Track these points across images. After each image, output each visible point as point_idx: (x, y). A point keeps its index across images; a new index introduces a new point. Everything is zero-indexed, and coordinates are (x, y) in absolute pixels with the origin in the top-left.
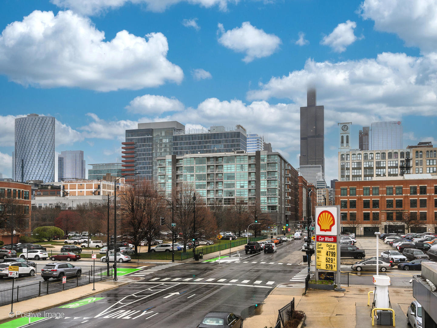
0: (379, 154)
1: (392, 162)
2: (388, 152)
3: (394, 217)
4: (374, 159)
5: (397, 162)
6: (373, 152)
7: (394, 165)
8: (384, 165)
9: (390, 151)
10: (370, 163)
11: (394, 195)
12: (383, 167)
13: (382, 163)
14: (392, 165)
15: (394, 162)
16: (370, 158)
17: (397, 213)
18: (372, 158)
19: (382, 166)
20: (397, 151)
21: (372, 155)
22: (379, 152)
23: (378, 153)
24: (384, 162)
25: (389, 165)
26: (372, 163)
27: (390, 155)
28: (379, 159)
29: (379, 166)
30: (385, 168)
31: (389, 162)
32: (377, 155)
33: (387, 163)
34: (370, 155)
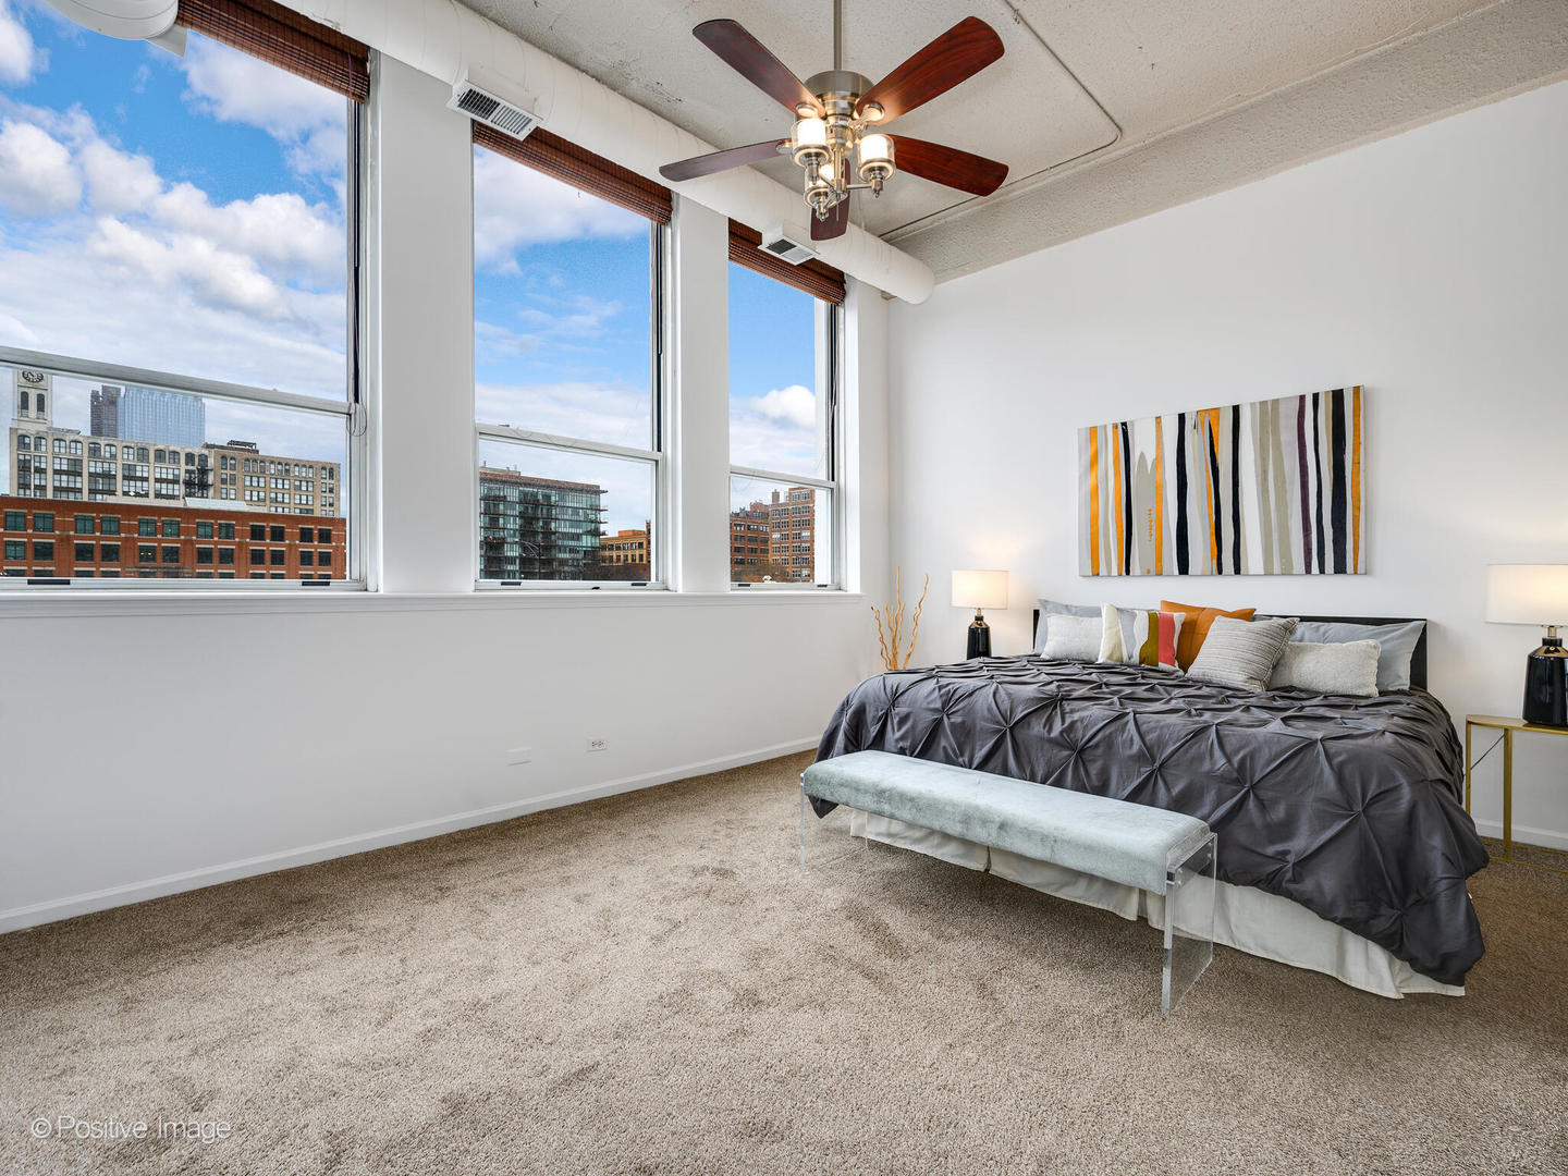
0: (131, 451)
1: (164, 471)
2: (156, 448)
4: (119, 456)
5: (176, 472)
6: (115, 443)
7: (171, 477)
8: (145, 475)
9: (161, 447)
10: (106, 465)
11: (159, 536)
12: (142, 477)
13: (139, 468)
14: (164, 476)
15: (170, 471)
16: (108, 455)
18: (113, 456)
19: (139, 474)
20: (178, 449)
21: (113, 449)
22: (133, 445)
23: (128, 447)
24: (145, 469)
25: (158, 476)
26: (113, 466)
27: (160, 455)
28: (131, 459)
29: (132, 474)
30: (146, 479)
31: (158, 470)
32: (126, 450)
33: (152, 470)
34: (108, 448)
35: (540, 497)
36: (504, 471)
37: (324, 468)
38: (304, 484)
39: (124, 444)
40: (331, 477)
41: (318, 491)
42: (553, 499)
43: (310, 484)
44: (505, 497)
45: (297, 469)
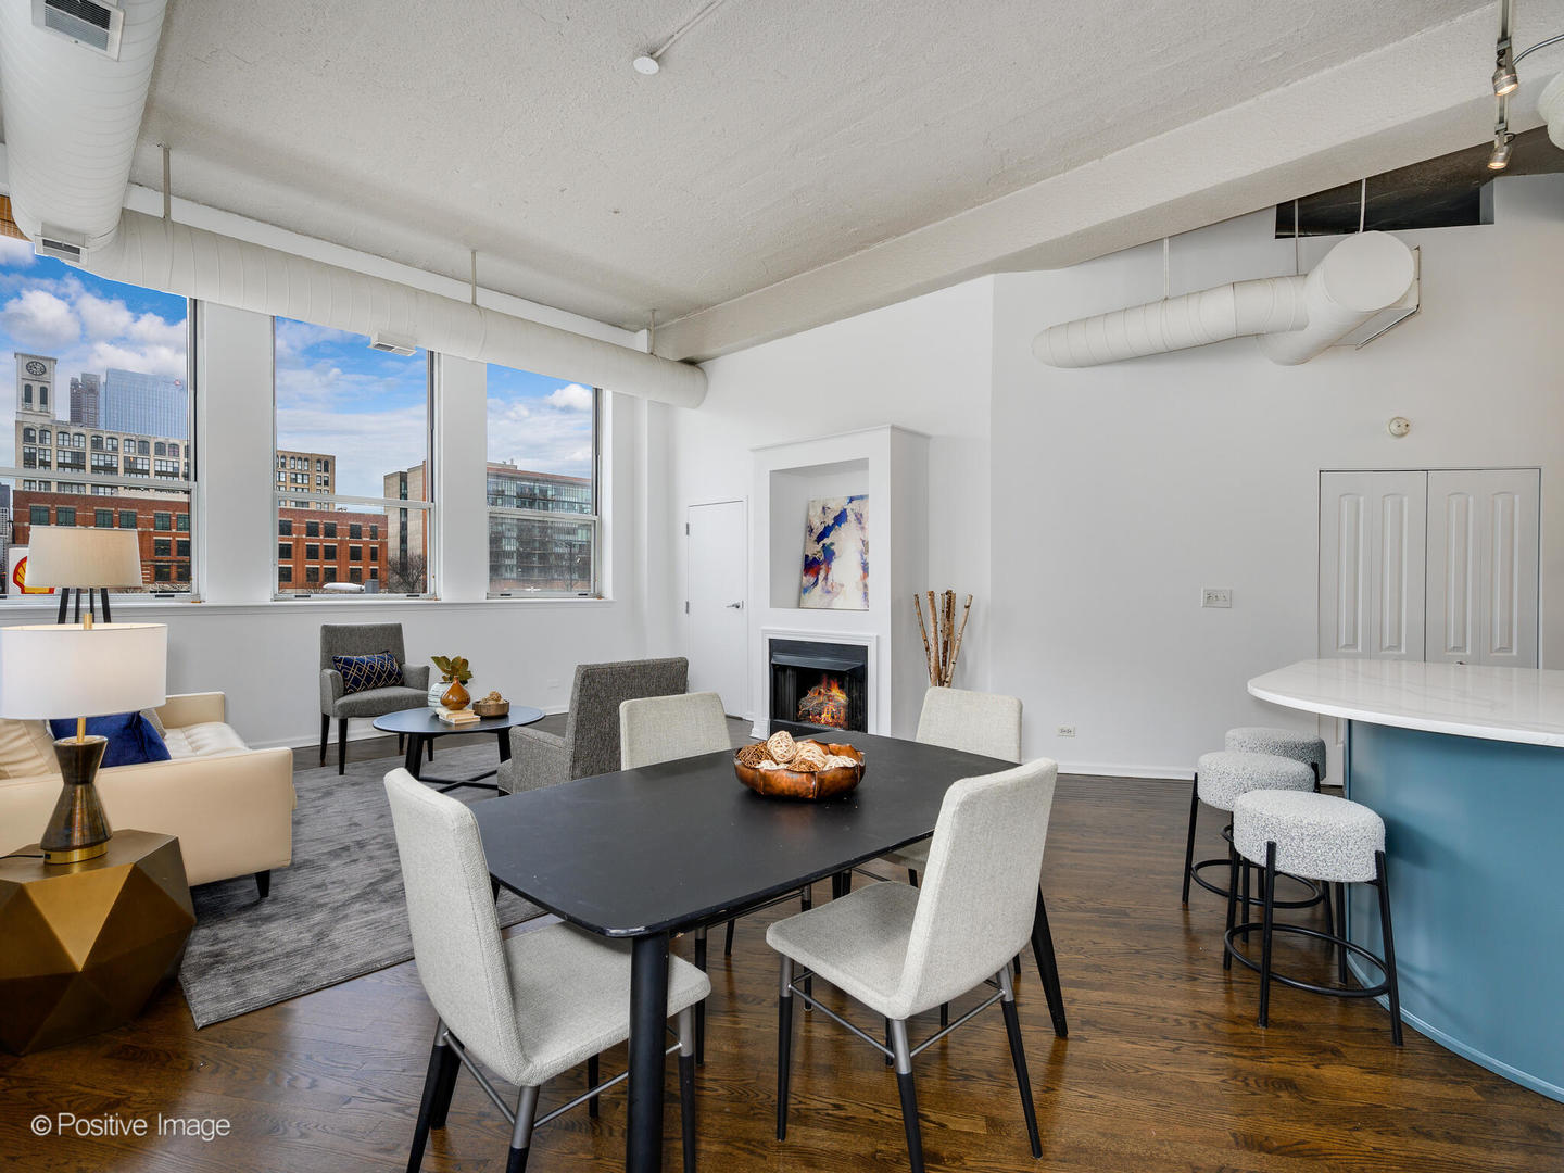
0: (132, 443)
1: (164, 463)
2: (156, 441)
3: (174, 574)
4: (120, 449)
5: (176, 465)
6: (117, 436)
7: (170, 470)
8: (146, 468)
9: (161, 439)
10: (108, 458)
11: (174, 531)
12: (143, 470)
13: (139, 461)
14: (164, 469)
15: (170, 464)
16: (110, 448)
17: (179, 567)
18: (115, 449)
19: (139, 467)
20: (177, 442)
21: (115, 442)
22: (133, 438)
23: (129, 440)
24: (146, 462)
25: (158, 469)
26: (114, 459)
27: (160, 449)
28: (133, 453)
29: (133, 466)
30: (147, 472)
31: (158, 463)
32: (127, 443)
33: (152, 463)
34: (110, 441)
35: (537, 491)
36: (499, 465)
37: (319, 461)
38: (299, 476)
39: (126, 437)
40: (326, 470)
41: (313, 484)
42: (550, 493)
43: (306, 477)
44: (503, 491)
45: (293, 461)
